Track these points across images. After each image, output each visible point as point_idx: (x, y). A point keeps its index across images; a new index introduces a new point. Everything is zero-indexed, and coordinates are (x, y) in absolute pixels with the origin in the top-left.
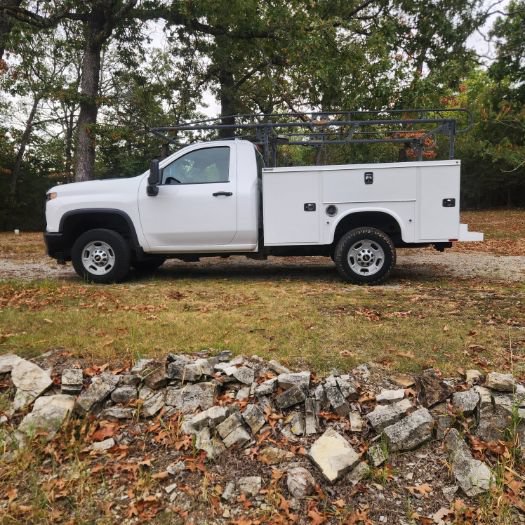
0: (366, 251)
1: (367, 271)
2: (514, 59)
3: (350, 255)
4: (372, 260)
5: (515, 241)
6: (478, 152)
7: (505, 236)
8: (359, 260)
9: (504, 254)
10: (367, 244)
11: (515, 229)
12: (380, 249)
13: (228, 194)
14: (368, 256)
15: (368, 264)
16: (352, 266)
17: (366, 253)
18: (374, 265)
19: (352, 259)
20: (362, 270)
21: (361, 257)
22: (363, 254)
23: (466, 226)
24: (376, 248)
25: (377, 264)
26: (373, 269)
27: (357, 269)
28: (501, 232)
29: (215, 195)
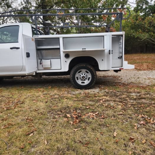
0: (83, 74)
1: (84, 83)
2: (141, 5)
3: (76, 76)
4: (86, 78)
5: (143, 64)
6: (131, 34)
7: (139, 63)
8: (80, 78)
9: (140, 70)
10: (84, 71)
11: (142, 60)
12: (89, 73)
13: (18, 48)
14: (84, 76)
15: (84, 80)
16: (77, 81)
17: (83, 75)
18: (87, 80)
19: (77, 78)
20: (82, 83)
21: (81, 77)
22: (82, 76)
23: (127, 62)
24: (88, 73)
25: (88, 80)
26: (87, 82)
27: (79, 82)
28: (138, 61)
29: (11, 48)
